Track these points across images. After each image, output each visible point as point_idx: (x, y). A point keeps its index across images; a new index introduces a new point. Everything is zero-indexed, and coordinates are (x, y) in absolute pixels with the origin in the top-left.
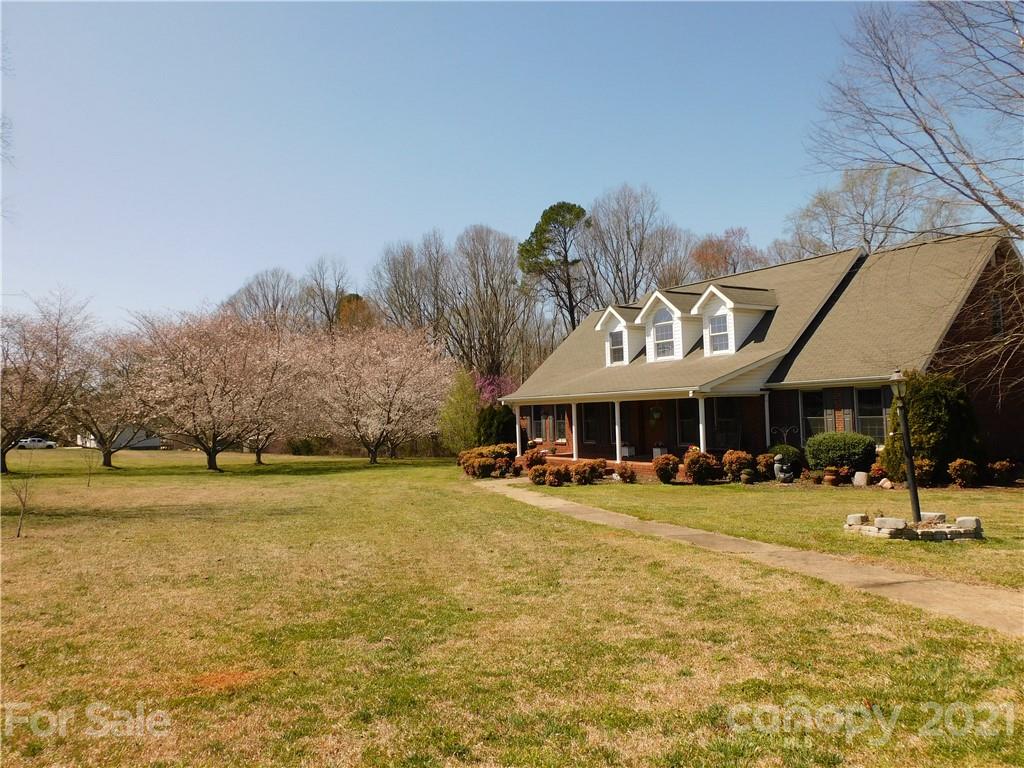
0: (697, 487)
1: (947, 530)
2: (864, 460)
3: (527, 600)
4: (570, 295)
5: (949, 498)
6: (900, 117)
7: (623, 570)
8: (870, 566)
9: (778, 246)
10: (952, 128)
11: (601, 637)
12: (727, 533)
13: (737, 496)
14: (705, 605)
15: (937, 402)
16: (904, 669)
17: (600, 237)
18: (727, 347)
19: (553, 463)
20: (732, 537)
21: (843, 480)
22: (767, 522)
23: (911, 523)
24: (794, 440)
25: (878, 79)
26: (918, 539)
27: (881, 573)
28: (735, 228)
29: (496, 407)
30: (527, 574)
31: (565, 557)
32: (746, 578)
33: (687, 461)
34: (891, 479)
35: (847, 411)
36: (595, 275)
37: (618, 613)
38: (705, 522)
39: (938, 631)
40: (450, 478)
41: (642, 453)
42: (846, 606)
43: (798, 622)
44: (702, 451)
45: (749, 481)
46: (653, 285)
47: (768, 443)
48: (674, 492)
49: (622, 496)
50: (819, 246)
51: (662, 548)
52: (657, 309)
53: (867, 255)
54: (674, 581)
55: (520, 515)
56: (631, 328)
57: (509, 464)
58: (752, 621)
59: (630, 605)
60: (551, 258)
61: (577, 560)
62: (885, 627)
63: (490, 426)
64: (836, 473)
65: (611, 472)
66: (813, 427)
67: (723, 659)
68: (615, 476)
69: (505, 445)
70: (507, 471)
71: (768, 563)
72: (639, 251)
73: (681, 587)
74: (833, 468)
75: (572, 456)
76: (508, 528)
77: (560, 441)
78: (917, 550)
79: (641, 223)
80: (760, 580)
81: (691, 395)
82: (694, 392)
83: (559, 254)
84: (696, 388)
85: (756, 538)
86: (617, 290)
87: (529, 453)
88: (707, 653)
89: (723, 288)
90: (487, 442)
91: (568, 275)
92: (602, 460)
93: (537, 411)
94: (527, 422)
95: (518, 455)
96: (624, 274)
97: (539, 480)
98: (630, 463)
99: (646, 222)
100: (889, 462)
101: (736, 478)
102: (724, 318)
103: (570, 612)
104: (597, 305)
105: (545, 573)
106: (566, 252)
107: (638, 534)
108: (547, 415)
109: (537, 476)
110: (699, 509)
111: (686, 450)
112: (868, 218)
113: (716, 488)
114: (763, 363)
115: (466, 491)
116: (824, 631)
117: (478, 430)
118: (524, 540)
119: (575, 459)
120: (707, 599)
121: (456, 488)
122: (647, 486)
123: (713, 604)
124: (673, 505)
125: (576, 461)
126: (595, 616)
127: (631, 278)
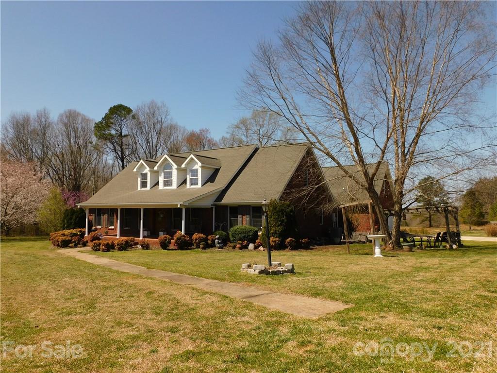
0: (180, 251)
1: (281, 270)
2: (253, 238)
3: (74, 318)
4: (122, 152)
5: (285, 255)
6: (274, 91)
7: (133, 297)
8: (249, 288)
9: (224, 139)
10: (292, 99)
11: (112, 336)
12: (189, 274)
13: (197, 255)
14: (171, 313)
15: (283, 213)
16: (255, 336)
17: (139, 125)
18: (197, 184)
19: (106, 239)
20: (191, 276)
21: (244, 247)
22: (209, 268)
23: (268, 267)
24: (225, 229)
25: (266, 73)
26: (270, 274)
27: (253, 291)
28: (204, 129)
29: (75, 209)
30: (78, 302)
31: (102, 292)
32: (193, 297)
33: (175, 238)
34: (264, 247)
35: (247, 216)
36: (136, 143)
37: (125, 321)
38: (180, 269)
39: (271, 317)
40: (43, 248)
41: (153, 234)
42: (235, 308)
43: (214, 318)
44: (183, 233)
45: (204, 248)
46: (165, 151)
47: (214, 230)
48: (167, 254)
49: (140, 256)
50: (241, 141)
51: (155, 284)
52: (165, 163)
53: (259, 148)
54: (158, 301)
55: (81, 268)
56: (152, 171)
57: (80, 240)
58: (192, 319)
59: (132, 316)
60: (113, 132)
61: (109, 292)
62: (250, 317)
63: (71, 219)
64: (241, 244)
65: (137, 244)
66: (234, 223)
67: (175, 341)
68: (138, 246)
69: (79, 230)
70: (78, 243)
71: (205, 289)
72: (159, 134)
73: (161, 304)
74: (241, 242)
75: (116, 235)
76: (72, 276)
77: (111, 227)
78: (268, 279)
79: (160, 120)
80: (200, 298)
81: (179, 206)
82: (180, 205)
83: (117, 131)
84: (182, 203)
85: (202, 277)
86: (147, 152)
87: (92, 234)
88: (167, 339)
89: (197, 156)
90: (68, 228)
91: (122, 142)
92: (132, 237)
93: (99, 212)
94: (92, 217)
95: (86, 235)
96: (151, 145)
97: (96, 249)
98: (147, 239)
99: (163, 120)
100: (263, 239)
101: (198, 247)
102: (196, 170)
103: (98, 323)
104: (137, 159)
105: (89, 301)
106: (121, 130)
107: (145, 276)
108: (104, 214)
109: (95, 247)
110: (179, 262)
111: (175, 233)
112: (261, 132)
113: (189, 251)
114: (213, 192)
115: (51, 255)
116: (223, 322)
117: (63, 221)
118: (81, 282)
119: (118, 237)
120: (173, 309)
121: (45, 254)
122: (154, 251)
123: (175, 312)
124: (166, 260)
125: (118, 238)
126: (111, 324)
127: (154, 147)
